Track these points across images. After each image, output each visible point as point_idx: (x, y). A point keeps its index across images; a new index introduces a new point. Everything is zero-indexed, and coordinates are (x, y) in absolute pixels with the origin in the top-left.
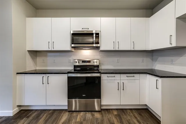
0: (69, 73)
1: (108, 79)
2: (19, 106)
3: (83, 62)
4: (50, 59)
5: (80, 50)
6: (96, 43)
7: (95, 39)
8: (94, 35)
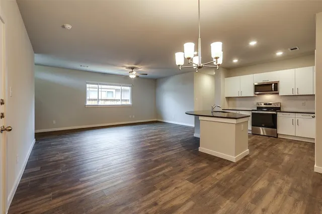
0: (252, 110)
1: (283, 116)
3: (265, 104)
4: (238, 102)
6: (275, 91)
7: (273, 87)
8: (273, 85)
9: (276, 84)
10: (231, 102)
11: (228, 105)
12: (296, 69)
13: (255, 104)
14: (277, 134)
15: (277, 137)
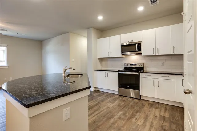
0: (119, 71)
1: (145, 77)
2: (95, 87)
3: (131, 64)
4: (109, 63)
5: (129, 56)
6: (138, 51)
7: (137, 48)
8: (137, 45)
9: (139, 44)
10: (104, 63)
11: (102, 66)
12: (156, 28)
13: (123, 64)
14: (140, 96)
15: (140, 99)
